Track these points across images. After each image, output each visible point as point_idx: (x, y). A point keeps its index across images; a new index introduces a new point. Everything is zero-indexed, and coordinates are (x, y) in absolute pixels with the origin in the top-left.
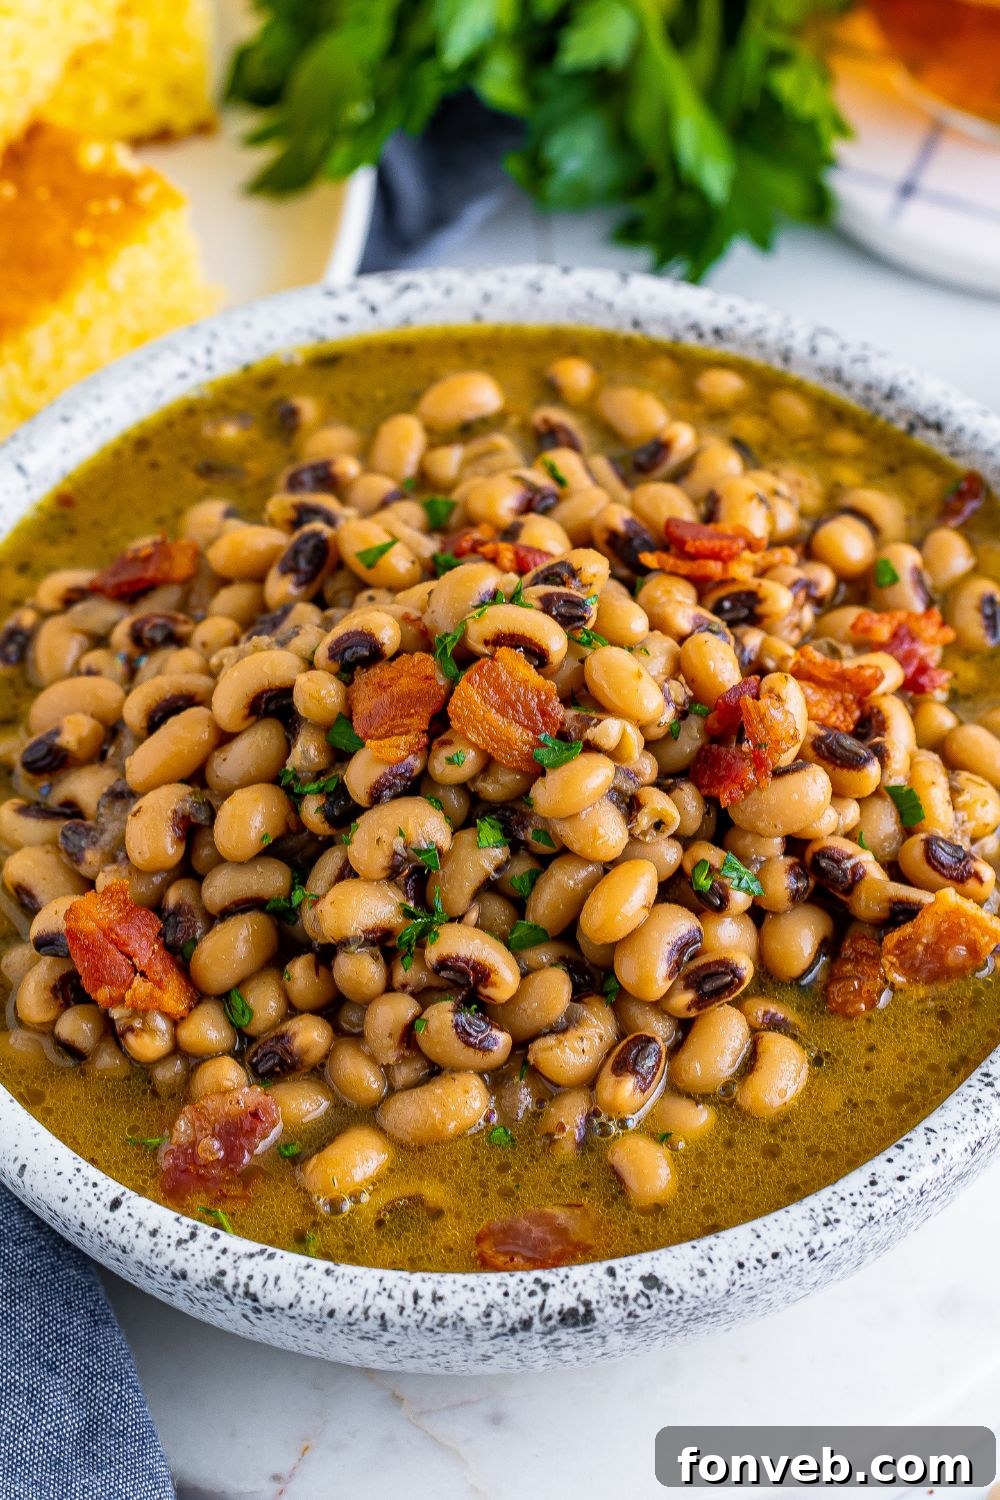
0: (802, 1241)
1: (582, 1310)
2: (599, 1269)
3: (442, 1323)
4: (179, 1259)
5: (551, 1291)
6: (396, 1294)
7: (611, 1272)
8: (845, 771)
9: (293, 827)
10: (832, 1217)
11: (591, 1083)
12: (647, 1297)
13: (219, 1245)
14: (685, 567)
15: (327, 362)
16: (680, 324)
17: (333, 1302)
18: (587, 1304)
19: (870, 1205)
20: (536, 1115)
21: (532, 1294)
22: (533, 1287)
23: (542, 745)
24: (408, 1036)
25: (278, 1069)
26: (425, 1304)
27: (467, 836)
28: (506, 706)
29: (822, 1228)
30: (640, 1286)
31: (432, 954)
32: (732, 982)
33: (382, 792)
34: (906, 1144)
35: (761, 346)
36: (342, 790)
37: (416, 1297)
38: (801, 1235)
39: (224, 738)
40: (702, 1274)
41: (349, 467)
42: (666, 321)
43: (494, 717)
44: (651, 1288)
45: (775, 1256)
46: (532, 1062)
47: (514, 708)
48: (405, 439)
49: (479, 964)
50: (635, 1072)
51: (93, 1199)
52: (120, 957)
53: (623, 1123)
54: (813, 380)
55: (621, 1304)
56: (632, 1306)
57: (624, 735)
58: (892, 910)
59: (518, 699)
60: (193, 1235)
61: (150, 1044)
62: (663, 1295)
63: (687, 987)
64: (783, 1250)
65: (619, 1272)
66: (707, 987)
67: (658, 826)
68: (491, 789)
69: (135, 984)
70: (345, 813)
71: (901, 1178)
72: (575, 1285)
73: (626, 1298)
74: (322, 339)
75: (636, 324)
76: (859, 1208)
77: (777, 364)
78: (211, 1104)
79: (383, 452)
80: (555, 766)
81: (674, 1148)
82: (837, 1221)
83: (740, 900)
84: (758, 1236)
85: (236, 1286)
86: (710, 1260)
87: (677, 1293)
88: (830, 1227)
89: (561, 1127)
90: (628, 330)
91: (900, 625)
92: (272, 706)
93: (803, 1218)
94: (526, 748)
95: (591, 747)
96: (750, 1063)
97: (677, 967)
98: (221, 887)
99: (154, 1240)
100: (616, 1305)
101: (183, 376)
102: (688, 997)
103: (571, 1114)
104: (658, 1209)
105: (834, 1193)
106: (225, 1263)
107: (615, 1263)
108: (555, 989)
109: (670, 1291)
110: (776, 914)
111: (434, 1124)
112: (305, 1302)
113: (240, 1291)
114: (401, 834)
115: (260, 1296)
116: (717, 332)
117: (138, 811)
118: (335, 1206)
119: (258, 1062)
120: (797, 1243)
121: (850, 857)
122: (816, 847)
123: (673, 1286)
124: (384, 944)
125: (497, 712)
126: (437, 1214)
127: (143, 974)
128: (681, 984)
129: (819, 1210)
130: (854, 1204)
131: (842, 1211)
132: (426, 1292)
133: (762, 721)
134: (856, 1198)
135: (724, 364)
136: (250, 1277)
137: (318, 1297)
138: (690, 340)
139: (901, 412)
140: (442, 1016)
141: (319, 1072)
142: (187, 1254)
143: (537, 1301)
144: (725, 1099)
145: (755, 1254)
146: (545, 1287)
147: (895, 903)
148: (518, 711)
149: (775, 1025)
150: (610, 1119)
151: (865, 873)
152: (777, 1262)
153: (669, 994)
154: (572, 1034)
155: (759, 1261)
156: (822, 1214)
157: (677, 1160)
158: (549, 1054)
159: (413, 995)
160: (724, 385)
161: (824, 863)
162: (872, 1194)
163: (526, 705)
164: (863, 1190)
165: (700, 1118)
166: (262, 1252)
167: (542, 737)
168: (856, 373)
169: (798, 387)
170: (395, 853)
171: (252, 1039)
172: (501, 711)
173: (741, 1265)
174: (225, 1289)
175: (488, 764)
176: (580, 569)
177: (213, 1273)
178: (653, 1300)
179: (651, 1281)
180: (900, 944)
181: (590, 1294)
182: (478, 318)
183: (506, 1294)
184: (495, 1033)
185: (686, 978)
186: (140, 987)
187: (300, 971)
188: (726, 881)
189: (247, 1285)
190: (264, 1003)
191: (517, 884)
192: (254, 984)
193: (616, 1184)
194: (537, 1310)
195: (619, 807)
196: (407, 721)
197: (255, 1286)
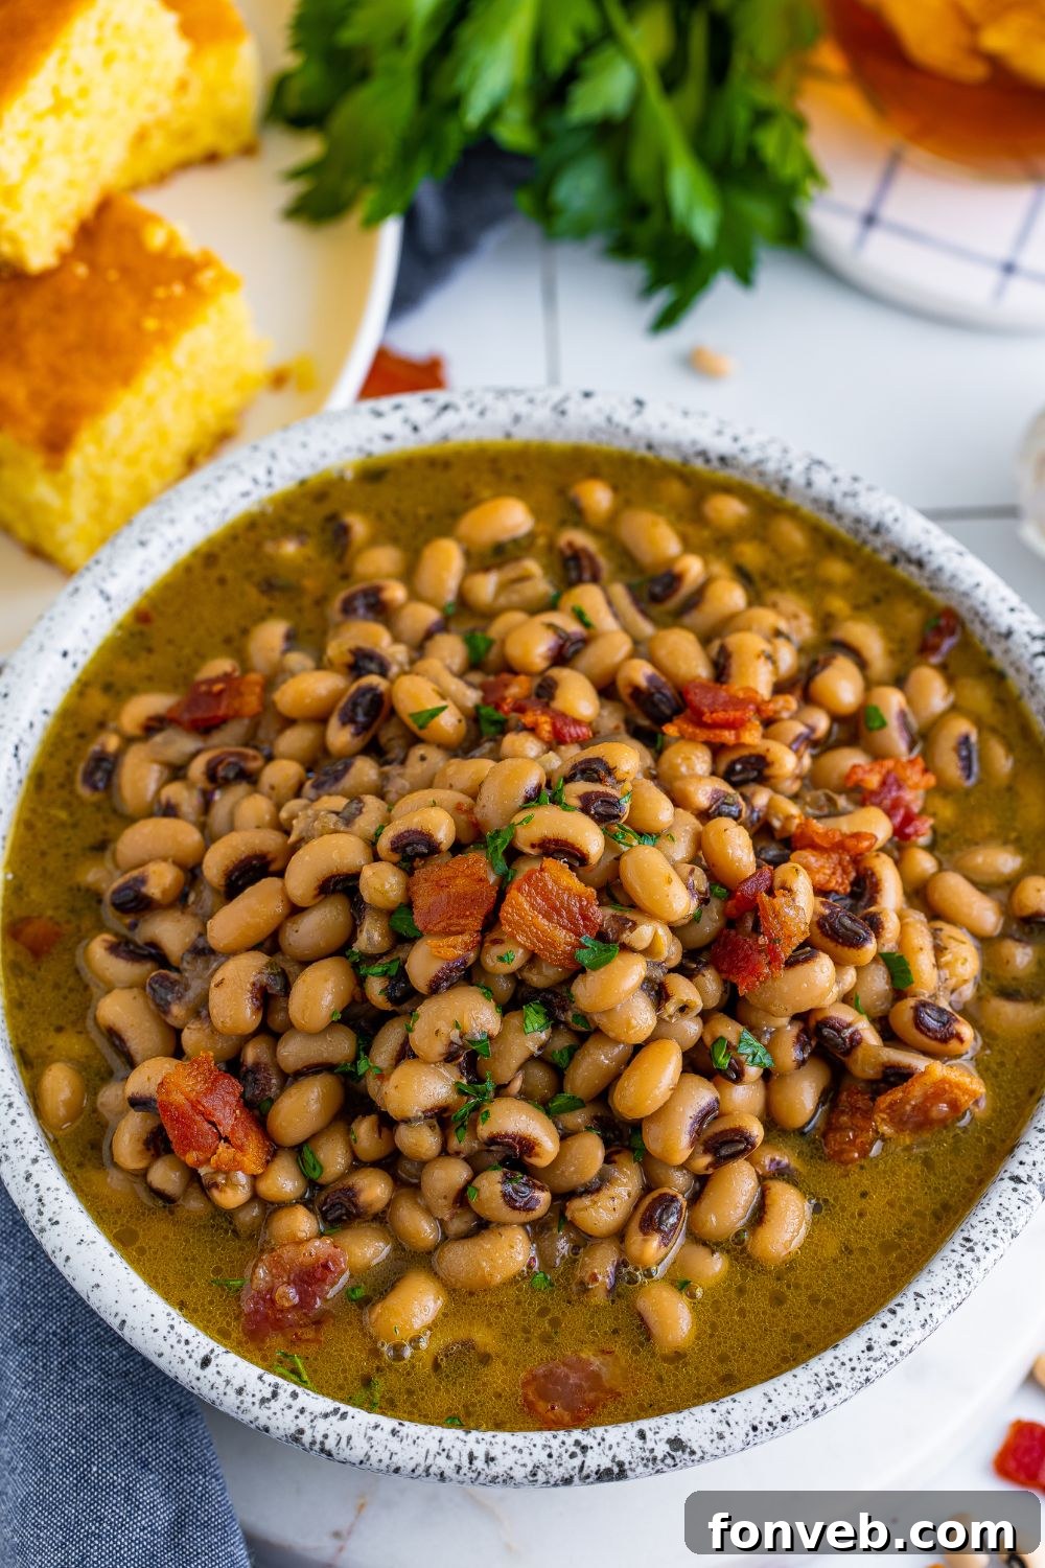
0: (808, 1404)
1: (616, 1470)
2: (630, 1429)
3: (494, 1480)
4: (262, 1415)
5: (590, 1452)
6: (454, 1454)
7: (642, 1435)
8: (846, 949)
9: (358, 999)
10: (834, 1382)
11: (620, 1235)
12: (673, 1458)
13: (297, 1404)
14: (703, 734)
15: (374, 475)
16: (690, 451)
17: (398, 1461)
18: (621, 1465)
19: (867, 1370)
20: (572, 1261)
21: (573, 1455)
22: (574, 1449)
23: (583, 946)
24: (462, 1198)
25: (345, 1218)
26: (479, 1464)
27: (514, 1019)
28: (552, 911)
29: (825, 1392)
30: (667, 1448)
31: (484, 1130)
32: (745, 1147)
33: (440, 982)
34: (898, 1309)
35: (761, 474)
36: (403, 974)
37: (472, 1458)
38: (807, 1399)
39: (295, 910)
40: (721, 1436)
41: (396, 592)
42: (677, 447)
43: (542, 922)
44: (676, 1450)
45: (784, 1419)
46: (569, 1219)
47: (559, 914)
48: (446, 563)
49: (525, 1139)
50: (659, 1230)
51: (185, 1357)
52: (207, 1126)
53: (648, 1274)
54: (807, 508)
55: (650, 1464)
56: (660, 1466)
57: (656, 934)
58: (884, 1072)
59: (562, 906)
60: (275, 1395)
61: (233, 1196)
62: (686, 1456)
63: (706, 1151)
64: (791, 1414)
65: (649, 1435)
66: (724, 1152)
67: (684, 1009)
68: (536, 979)
69: (220, 1149)
70: (406, 997)
71: (894, 1343)
72: (610, 1448)
73: (655, 1459)
74: (370, 455)
75: (650, 447)
76: (857, 1372)
77: (776, 490)
78: (288, 1253)
79: (426, 577)
80: (596, 967)
81: (692, 1296)
82: (839, 1385)
83: (753, 1072)
84: (770, 1401)
85: (313, 1443)
86: (728, 1424)
87: (699, 1454)
88: (832, 1391)
89: (594, 1278)
90: (642, 452)
91: (888, 773)
92: (339, 887)
93: (809, 1382)
94: (569, 948)
95: (626, 948)
96: (760, 1213)
97: (697, 1134)
98: (293, 1052)
99: (240, 1398)
100: (646, 1466)
101: (246, 494)
102: (707, 1159)
103: (602, 1265)
104: (678, 1357)
105: (836, 1358)
106: (303, 1422)
107: (644, 1424)
108: (591, 1152)
109: (693, 1453)
110: (783, 1076)
111: (483, 1276)
112: (374, 1460)
113: (317, 1447)
114: (457, 1026)
115: (334, 1452)
116: (723, 459)
117: (221, 982)
118: (398, 1349)
119: (327, 1211)
121: (849, 1025)
122: (820, 1017)
123: (695, 1448)
124: (441, 1118)
125: (544, 917)
126: (485, 1359)
127: (226, 1140)
128: (701, 1149)
129: (822, 1375)
130: (853, 1369)
131: (843, 1375)
132: (480, 1452)
133: (776, 916)
134: (855, 1363)
135: (728, 489)
136: (326, 1436)
137: (385, 1456)
138: (698, 464)
139: (886, 545)
140: (492, 1185)
141: (382, 1219)
142: (269, 1413)
143: (577, 1462)
144: (737, 1247)
145: (767, 1418)
146: (584, 1449)
147: (887, 1068)
148: (562, 916)
149: (782, 1173)
150: (637, 1269)
151: (861, 1039)
152: (786, 1424)
153: (691, 1157)
154: (605, 1193)
155: (770, 1424)
156: (826, 1379)
157: (696, 1307)
158: (585, 1211)
159: (467, 1160)
160: (729, 510)
161: (826, 1032)
162: (869, 1359)
163: (569, 911)
164: (861, 1355)
165: (715, 1266)
166: (336, 1411)
167: (582, 940)
168: (848, 506)
169: (793, 513)
170: (452, 1043)
171: (322, 1187)
172: (547, 916)
173: (755, 1428)
174: (303, 1445)
175: (533, 959)
176: (615, 768)
177: (293, 1430)
178: (678, 1460)
179: (676, 1444)
180: (891, 1106)
181: (624, 1457)
182: (508, 435)
183: (550, 1456)
184: (538, 1194)
185: (705, 1144)
186: (224, 1152)
187: (364, 1130)
188: (743, 1058)
189: (322, 1443)
190: (333, 1158)
191: (559, 1056)
192: (323, 1140)
193: (643, 1331)
194: (577, 1470)
195: (649, 995)
196: (463, 922)
197: (330, 1444)
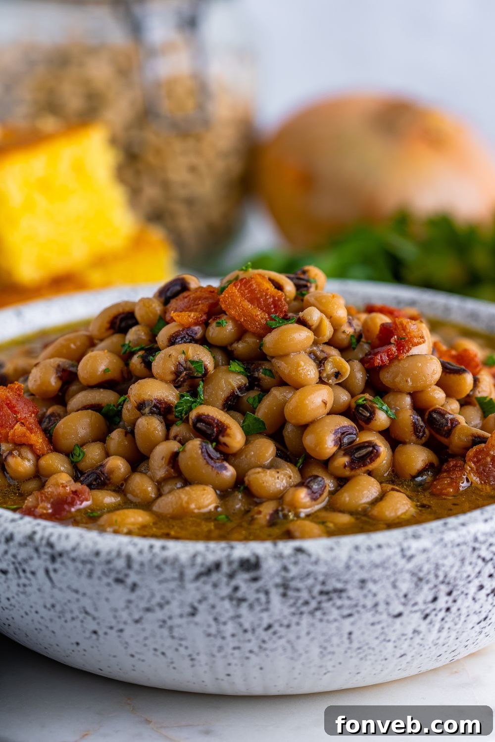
0: (397, 542)
1: (253, 560)
2: (268, 544)
3: (165, 561)
4: (11, 527)
5: (236, 549)
6: (139, 546)
7: (275, 545)
10: (418, 535)
13: (35, 523)
17: (99, 547)
18: (257, 557)
21: (223, 549)
23: (272, 319)
24: (174, 459)
25: (95, 483)
26: (156, 549)
27: (224, 368)
28: (254, 299)
29: (411, 539)
30: (292, 551)
31: (193, 415)
32: (372, 452)
33: (176, 339)
36: (154, 344)
38: (397, 540)
40: (332, 549)
43: (246, 304)
44: (298, 553)
46: (246, 483)
47: (258, 301)
49: (221, 422)
50: (309, 487)
53: (297, 515)
55: (279, 559)
56: (285, 561)
57: (321, 321)
58: (473, 440)
59: (261, 297)
61: (21, 463)
62: (305, 557)
63: (345, 454)
64: (384, 544)
65: (280, 545)
66: (357, 455)
67: (337, 375)
68: (240, 347)
69: (15, 427)
78: (50, 490)
80: (278, 327)
81: (326, 527)
83: (382, 418)
85: (42, 539)
88: (415, 539)
89: (260, 514)
94: (263, 322)
95: (303, 322)
97: (339, 442)
102: (345, 460)
107: (278, 542)
108: (267, 449)
109: (310, 555)
110: (404, 443)
111: (181, 504)
113: (44, 541)
114: (184, 353)
120: (393, 542)
121: (451, 414)
125: (248, 301)
127: (22, 423)
128: (342, 452)
129: (410, 533)
133: (404, 329)
136: (52, 535)
140: (195, 444)
141: (120, 489)
145: (366, 544)
147: (476, 437)
148: (260, 303)
150: (289, 511)
151: (459, 423)
153: (334, 455)
154: (273, 471)
158: (258, 476)
161: (435, 415)
163: (266, 300)
165: (344, 519)
167: (273, 316)
170: (180, 363)
171: (83, 473)
172: (251, 301)
173: (357, 547)
175: (241, 332)
177: (29, 533)
178: (298, 560)
179: (299, 550)
180: (475, 454)
184: (227, 464)
185: (345, 450)
186: (19, 429)
187: (116, 437)
188: (375, 405)
190: (93, 453)
191: (251, 401)
195: (314, 362)
196: (196, 307)
197: (53, 539)
